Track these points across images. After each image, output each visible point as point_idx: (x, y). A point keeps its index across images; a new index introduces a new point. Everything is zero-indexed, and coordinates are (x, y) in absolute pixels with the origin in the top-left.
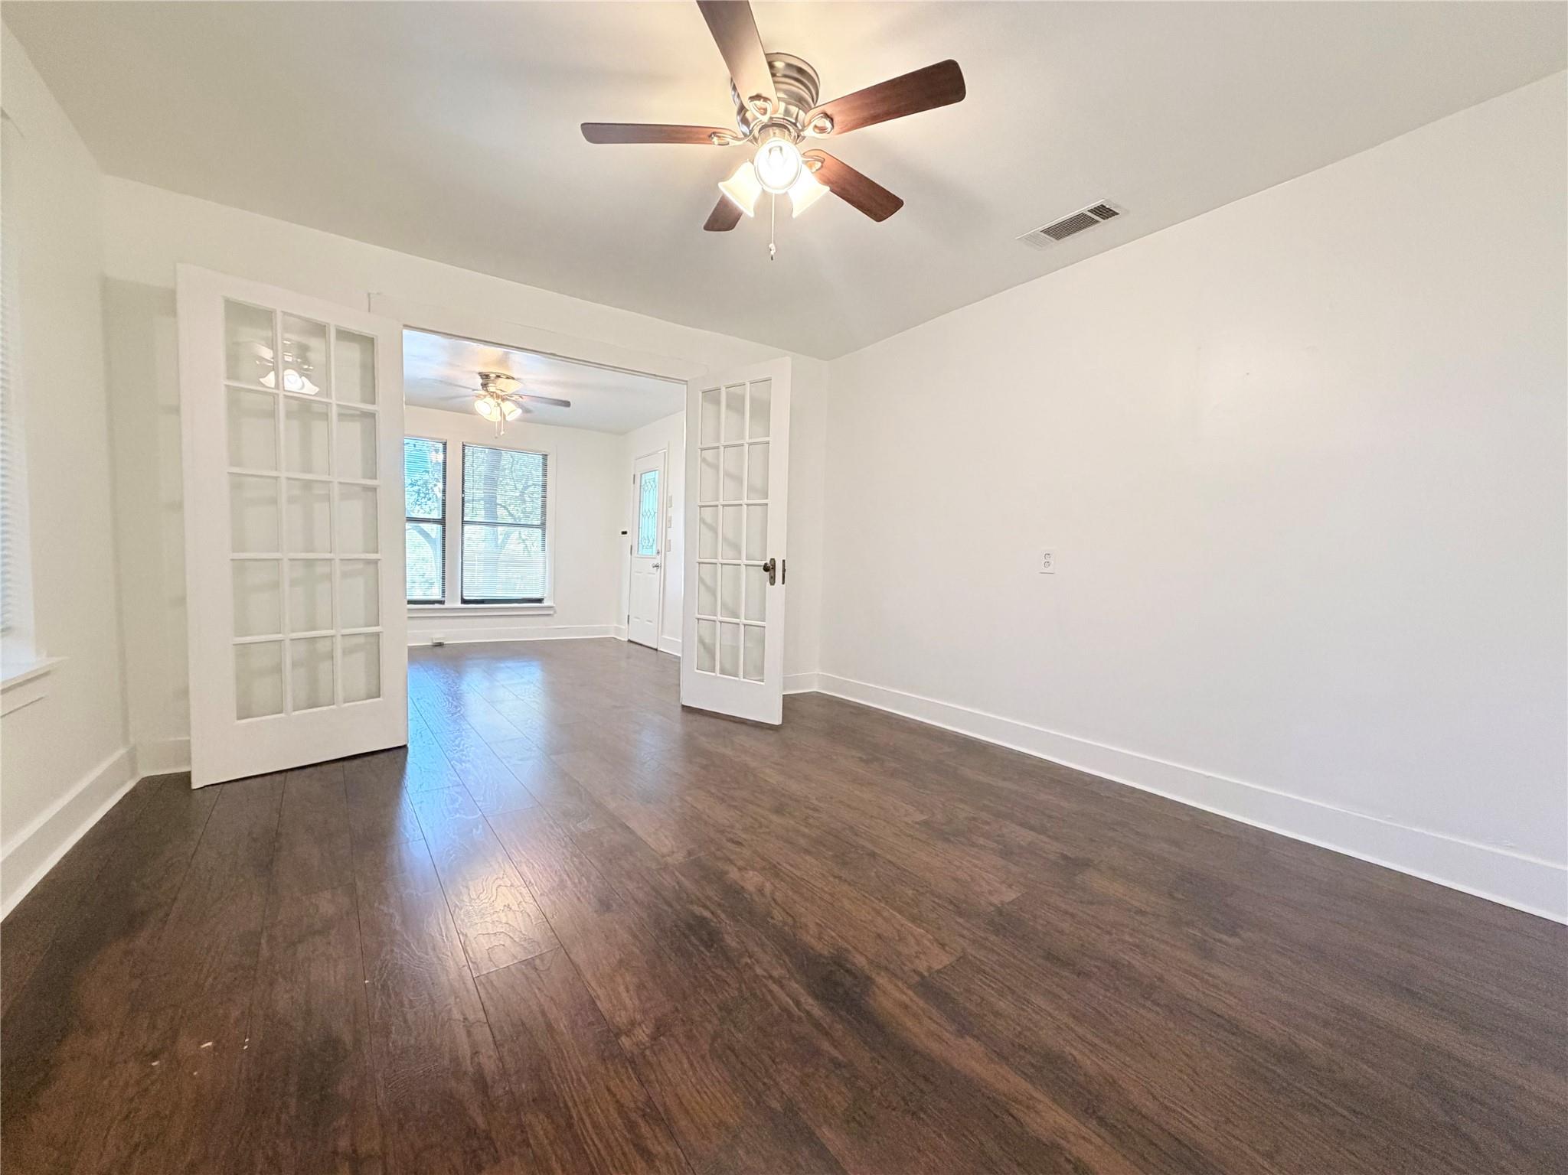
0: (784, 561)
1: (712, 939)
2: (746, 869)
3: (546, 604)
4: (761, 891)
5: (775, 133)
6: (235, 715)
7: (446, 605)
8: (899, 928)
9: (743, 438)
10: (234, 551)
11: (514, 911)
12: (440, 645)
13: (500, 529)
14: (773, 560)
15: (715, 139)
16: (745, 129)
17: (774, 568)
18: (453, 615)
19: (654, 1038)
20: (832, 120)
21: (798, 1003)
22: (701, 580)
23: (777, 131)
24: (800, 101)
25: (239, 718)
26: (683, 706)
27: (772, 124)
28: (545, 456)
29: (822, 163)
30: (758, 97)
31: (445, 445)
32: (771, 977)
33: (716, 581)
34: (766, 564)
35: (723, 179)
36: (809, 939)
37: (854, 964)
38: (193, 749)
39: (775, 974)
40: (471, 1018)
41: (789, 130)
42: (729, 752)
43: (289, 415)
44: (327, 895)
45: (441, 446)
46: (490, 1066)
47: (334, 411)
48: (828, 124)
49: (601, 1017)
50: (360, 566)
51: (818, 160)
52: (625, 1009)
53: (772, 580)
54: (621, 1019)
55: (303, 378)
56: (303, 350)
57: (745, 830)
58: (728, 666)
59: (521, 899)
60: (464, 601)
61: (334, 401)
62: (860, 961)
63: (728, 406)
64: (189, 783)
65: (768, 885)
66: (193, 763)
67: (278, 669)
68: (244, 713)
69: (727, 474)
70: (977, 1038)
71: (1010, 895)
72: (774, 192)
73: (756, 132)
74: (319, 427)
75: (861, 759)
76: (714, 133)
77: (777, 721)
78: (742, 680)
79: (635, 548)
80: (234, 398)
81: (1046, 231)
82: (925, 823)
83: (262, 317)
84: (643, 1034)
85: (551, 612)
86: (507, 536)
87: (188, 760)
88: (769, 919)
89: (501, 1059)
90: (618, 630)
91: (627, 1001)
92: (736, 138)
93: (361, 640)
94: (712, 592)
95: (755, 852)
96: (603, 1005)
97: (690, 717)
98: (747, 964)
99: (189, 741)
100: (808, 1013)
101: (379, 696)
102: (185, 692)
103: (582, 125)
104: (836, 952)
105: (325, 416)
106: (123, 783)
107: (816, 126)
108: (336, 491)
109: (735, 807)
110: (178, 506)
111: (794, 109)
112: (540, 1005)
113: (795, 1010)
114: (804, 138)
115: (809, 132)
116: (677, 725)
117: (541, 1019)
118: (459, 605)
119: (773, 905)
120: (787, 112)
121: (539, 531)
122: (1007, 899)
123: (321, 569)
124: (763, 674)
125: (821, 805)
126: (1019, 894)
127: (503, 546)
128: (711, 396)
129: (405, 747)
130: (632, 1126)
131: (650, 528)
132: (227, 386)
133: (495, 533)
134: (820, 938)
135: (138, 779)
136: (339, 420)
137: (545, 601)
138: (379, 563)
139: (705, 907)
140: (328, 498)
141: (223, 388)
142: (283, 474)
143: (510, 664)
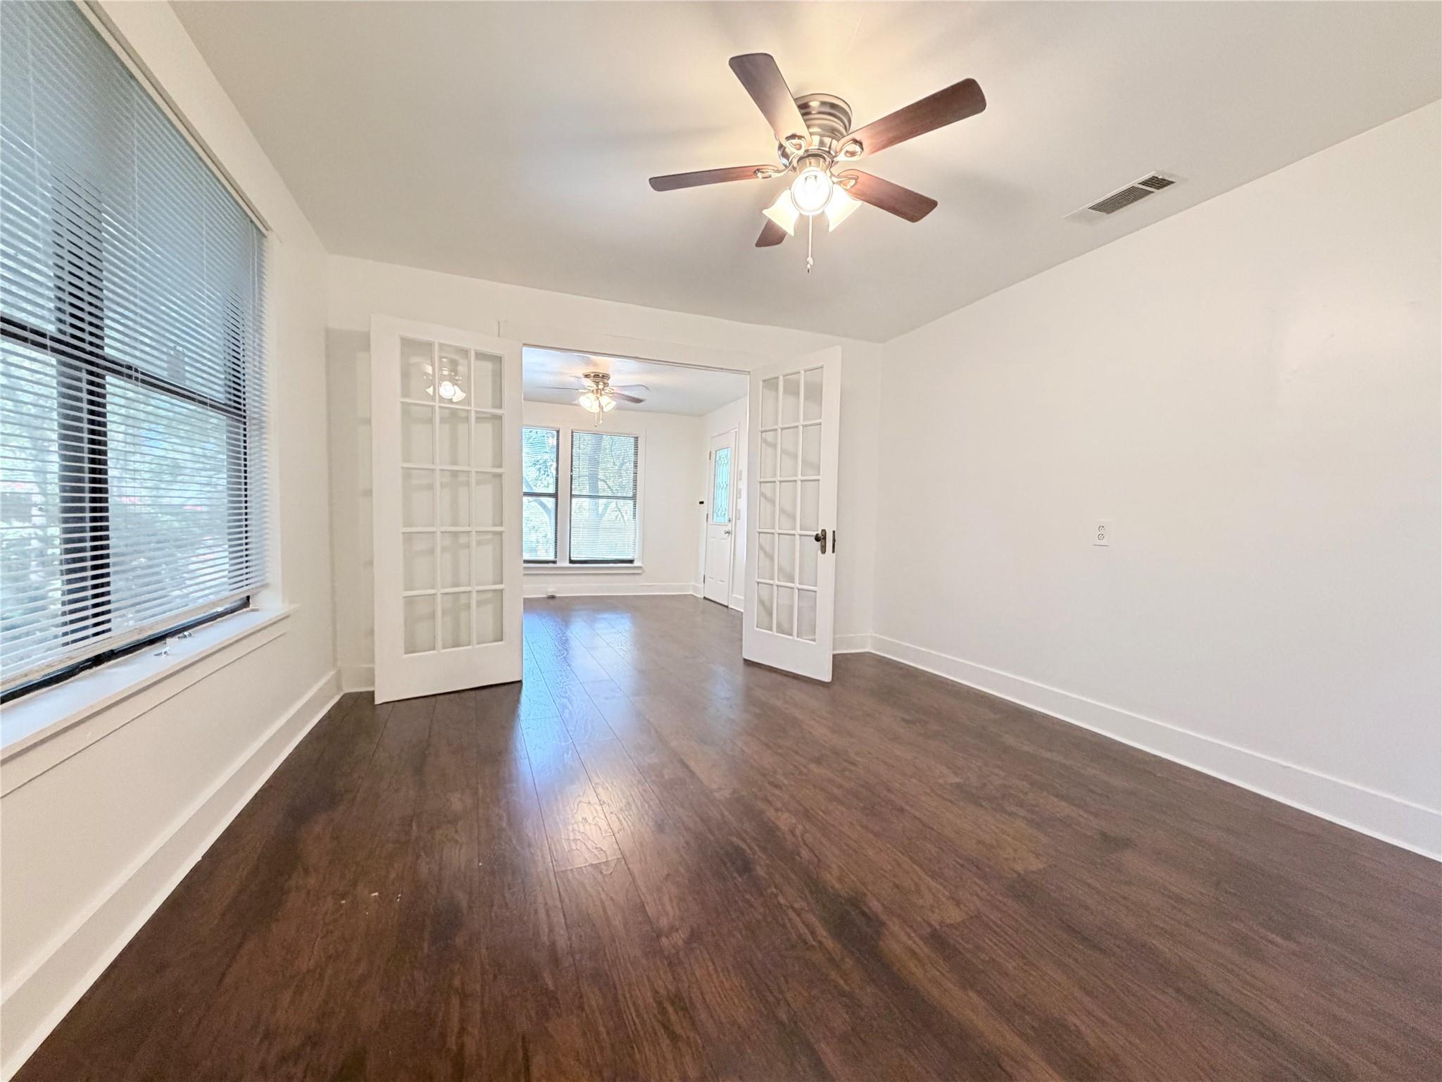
0: (834, 532)
1: (746, 867)
2: (782, 810)
3: (636, 564)
4: (792, 832)
5: (810, 163)
6: (403, 650)
7: (558, 565)
8: (917, 880)
9: (798, 421)
10: (404, 526)
11: (590, 824)
12: (553, 597)
13: (602, 501)
14: (824, 531)
15: (760, 175)
16: (785, 161)
17: (825, 538)
18: (562, 572)
19: (688, 942)
20: (861, 144)
21: (813, 933)
22: (761, 547)
23: (813, 160)
24: (833, 133)
25: (407, 652)
26: (745, 660)
27: (809, 155)
28: (636, 439)
29: (856, 180)
30: (793, 136)
31: (558, 432)
32: (792, 908)
33: (773, 549)
34: (817, 535)
35: (766, 207)
36: (830, 878)
37: (869, 908)
38: (376, 673)
39: (796, 906)
40: (550, 902)
41: (824, 158)
42: (779, 703)
43: (443, 421)
44: (458, 795)
45: (555, 433)
46: (562, 943)
47: (473, 415)
48: (857, 148)
49: (648, 920)
50: (490, 536)
51: (851, 179)
52: (667, 914)
53: (824, 551)
54: (664, 923)
55: (456, 387)
56: (454, 365)
57: (785, 775)
58: (785, 626)
59: (595, 814)
60: (571, 562)
61: (473, 408)
62: (875, 905)
63: (785, 391)
64: (373, 700)
65: (800, 827)
66: (376, 684)
67: (432, 616)
68: (411, 648)
69: (784, 452)
70: (979, 993)
71: (1036, 865)
72: (811, 214)
73: (795, 163)
74: (462, 428)
75: (903, 720)
76: (758, 170)
77: (827, 678)
78: (796, 638)
79: (710, 517)
80: (406, 410)
81: (1093, 208)
82: (958, 786)
83: (425, 348)
84: (679, 938)
85: (640, 572)
86: (606, 506)
87: (373, 684)
88: (797, 857)
89: (570, 939)
90: (695, 588)
91: (669, 908)
92: (778, 171)
93: (489, 595)
94: (771, 557)
95: (792, 796)
96: (651, 910)
97: (751, 670)
98: (772, 893)
99: (373, 670)
100: (820, 942)
101: (502, 640)
102: (372, 632)
103: (650, 179)
104: (854, 894)
105: (467, 419)
106: (332, 697)
107: (847, 152)
108: (473, 480)
109: (780, 755)
110: (368, 493)
111: (827, 140)
112: (602, 901)
113: (809, 938)
114: (837, 162)
115: (841, 158)
116: (739, 676)
117: (601, 912)
118: (567, 564)
119: (802, 845)
120: (822, 143)
121: (631, 502)
122: (1034, 868)
123: (463, 540)
124: (815, 633)
125: (859, 759)
126: (1046, 865)
127: (602, 515)
128: (771, 384)
129: (520, 682)
130: (663, 1011)
131: (723, 500)
132: (402, 402)
133: (596, 504)
134: (840, 880)
135: (342, 694)
136: (476, 422)
137: (635, 562)
138: (504, 534)
139: (744, 840)
140: (468, 484)
141: (399, 404)
142: (438, 467)
143: (606, 615)
